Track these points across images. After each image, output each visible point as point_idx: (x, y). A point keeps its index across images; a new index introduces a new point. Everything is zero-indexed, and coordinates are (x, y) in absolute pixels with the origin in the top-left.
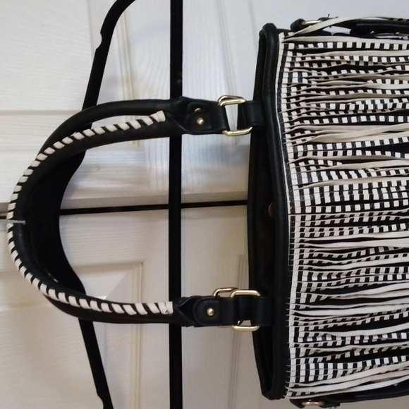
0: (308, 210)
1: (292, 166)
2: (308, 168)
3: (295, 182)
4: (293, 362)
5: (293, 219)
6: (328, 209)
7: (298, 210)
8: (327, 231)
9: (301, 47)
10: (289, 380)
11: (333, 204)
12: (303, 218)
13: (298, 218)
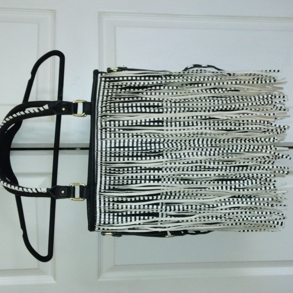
0: (104, 149)
1: (99, 131)
2: (106, 132)
3: (99, 137)
4: (98, 215)
5: (97, 153)
6: (113, 149)
7: (99, 149)
8: (113, 159)
9: (108, 79)
10: (96, 222)
11: (115, 147)
12: (102, 153)
13: (99, 153)
